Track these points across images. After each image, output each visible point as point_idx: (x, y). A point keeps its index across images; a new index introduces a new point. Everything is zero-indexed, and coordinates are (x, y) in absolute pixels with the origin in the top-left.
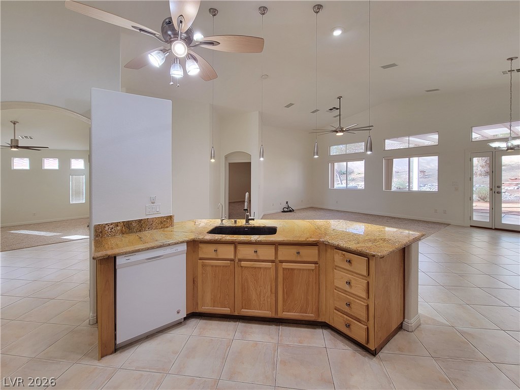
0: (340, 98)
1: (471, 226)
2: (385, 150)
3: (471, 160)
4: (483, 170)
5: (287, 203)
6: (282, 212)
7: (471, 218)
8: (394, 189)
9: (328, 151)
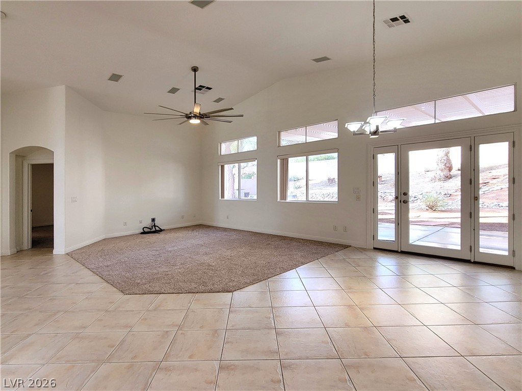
0: (195, 70)
1: (375, 248)
2: (279, 146)
3: (374, 158)
4: (442, 174)
5: (153, 220)
6: (142, 233)
7: (374, 237)
8: (289, 199)
9: (217, 149)
